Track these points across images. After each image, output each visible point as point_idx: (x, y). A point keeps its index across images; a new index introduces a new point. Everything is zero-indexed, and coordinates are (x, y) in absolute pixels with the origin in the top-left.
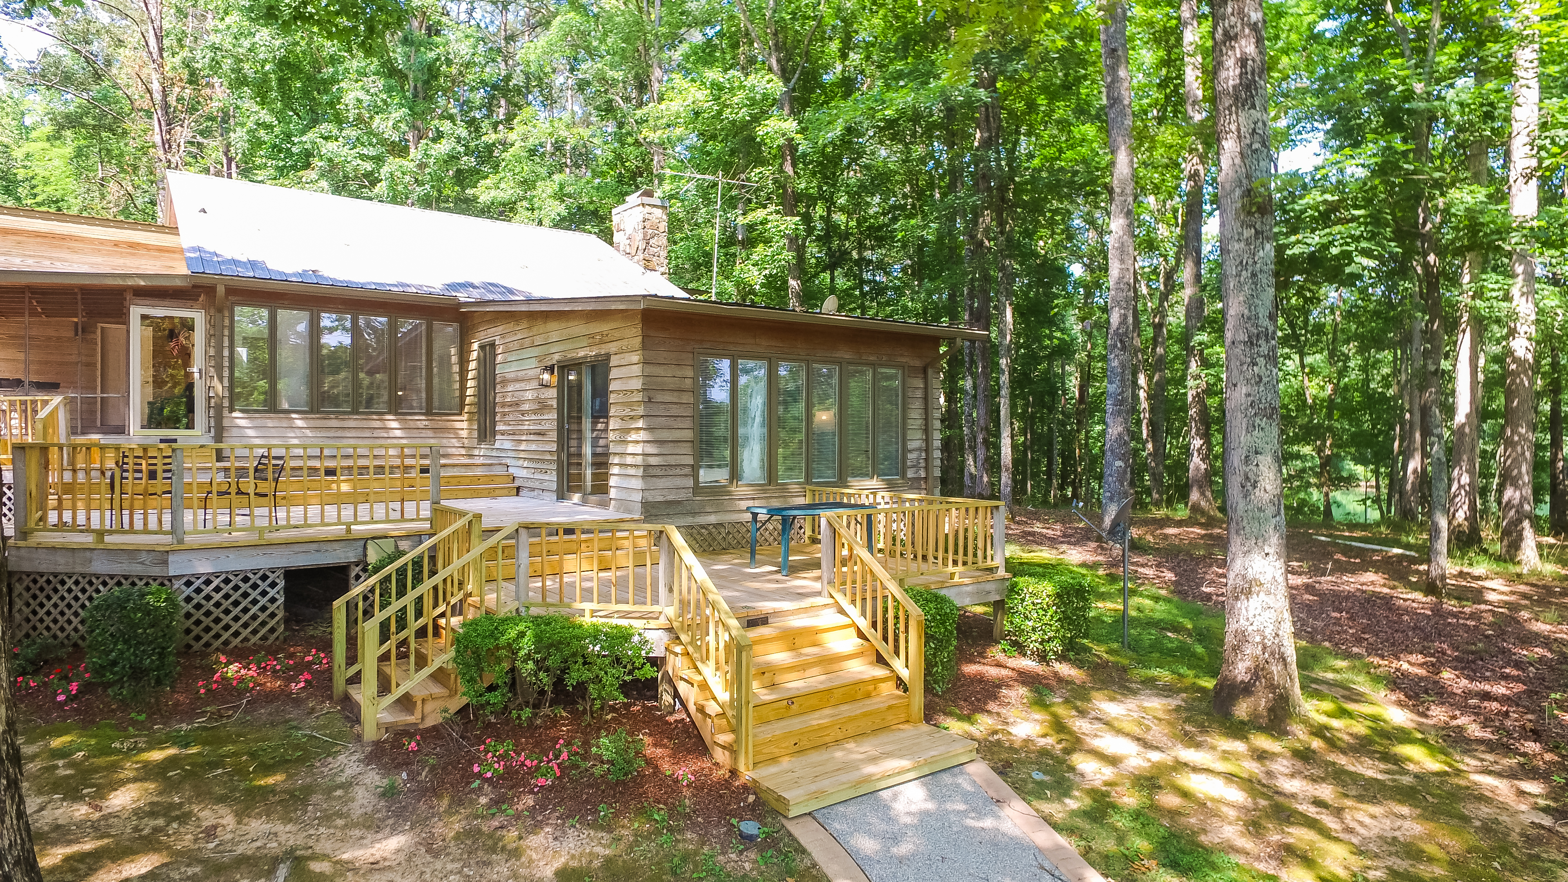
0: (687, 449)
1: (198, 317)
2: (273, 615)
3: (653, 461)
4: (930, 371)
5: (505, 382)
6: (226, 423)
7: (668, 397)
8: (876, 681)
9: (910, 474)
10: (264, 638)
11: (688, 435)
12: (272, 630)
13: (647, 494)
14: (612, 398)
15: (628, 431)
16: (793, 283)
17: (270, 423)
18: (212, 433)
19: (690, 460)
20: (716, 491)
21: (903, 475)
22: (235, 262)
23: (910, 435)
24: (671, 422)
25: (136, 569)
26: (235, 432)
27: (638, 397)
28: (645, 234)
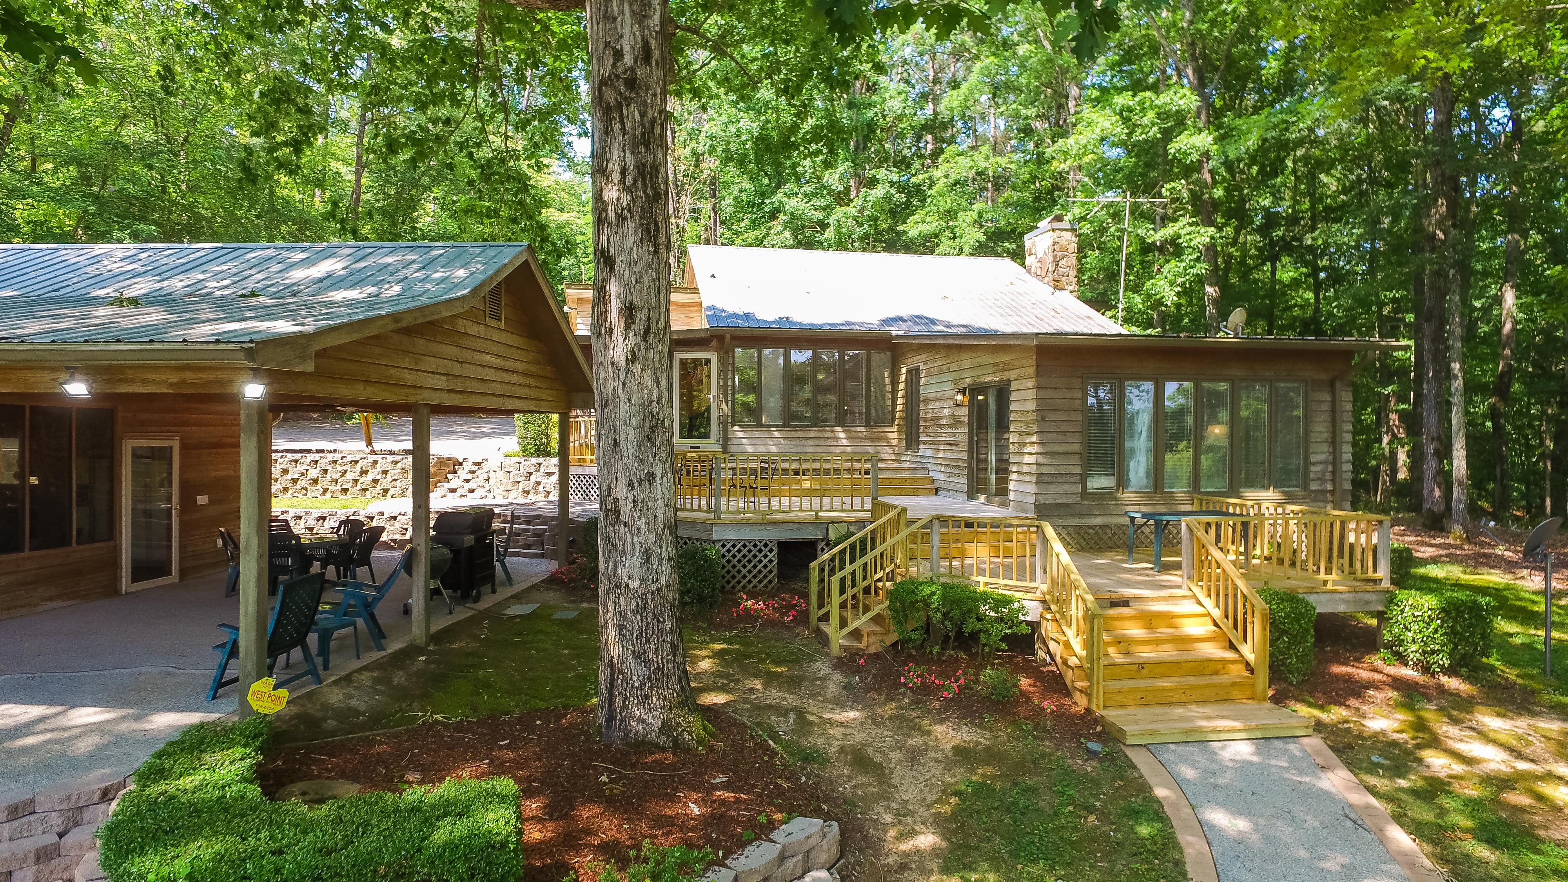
0: (1075, 460)
1: (713, 357)
2: (770, 572)
3: (1044, 470)
4: (1338, 385)
5: (927, 401)
6: (730, 434)
7: (1060, 416)
8: (1225, 662)
9: (1314, 486)
10: (765, 586)
11: (1077, 448)
12: (770, 582)
13: (1039, 497)
14: (1012, 417)
15: (1024, 444)
16: (1209, 289)
17: (757, 434)
18: (721, 442)
19: (1078, 470)
20: (1103, 498)
21: (1305, 487)
22: (736, 316)
23: (1313, 448)
24: (1061, 437)
25: (695, 534)
26: (735, 441)
27: (1033, 416)
28: (1055, 257)
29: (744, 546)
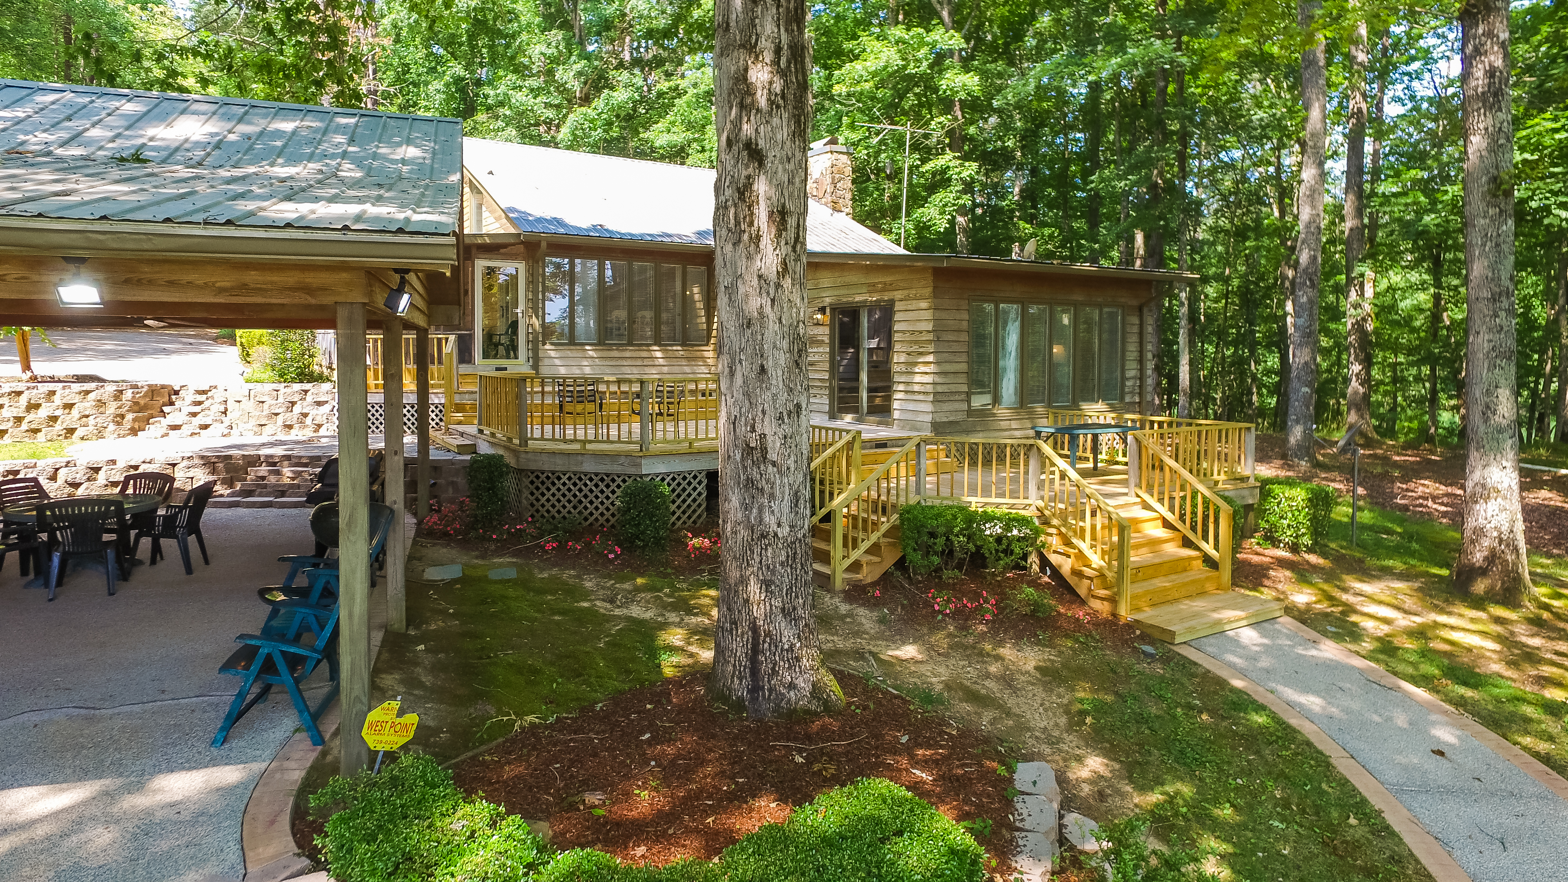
0: (963, 379)
1: (521, 272)
2: (699, 505)
3: (940, 389)
4: (1145, 310)
6: (540, 354)
7: (951, 337)
8: (1190, 559)
9: (1128, 399)
10: (695, 522)
11: (964, 367)
12: (699, 516)
13: (935, 415)
14: (897, 337)
15: (916, 364)
17: (569, 353)
18: (531, 363)
19: (965, 388)
20: (983, 414)
21: (1122, 399)
22: (543, 220)
23: (1128, 365)
24: (952, 357)
25: (615, 469)
26: (546, 362)
27: (928, 337)
28: (833, 179)
29: (674, 479)
